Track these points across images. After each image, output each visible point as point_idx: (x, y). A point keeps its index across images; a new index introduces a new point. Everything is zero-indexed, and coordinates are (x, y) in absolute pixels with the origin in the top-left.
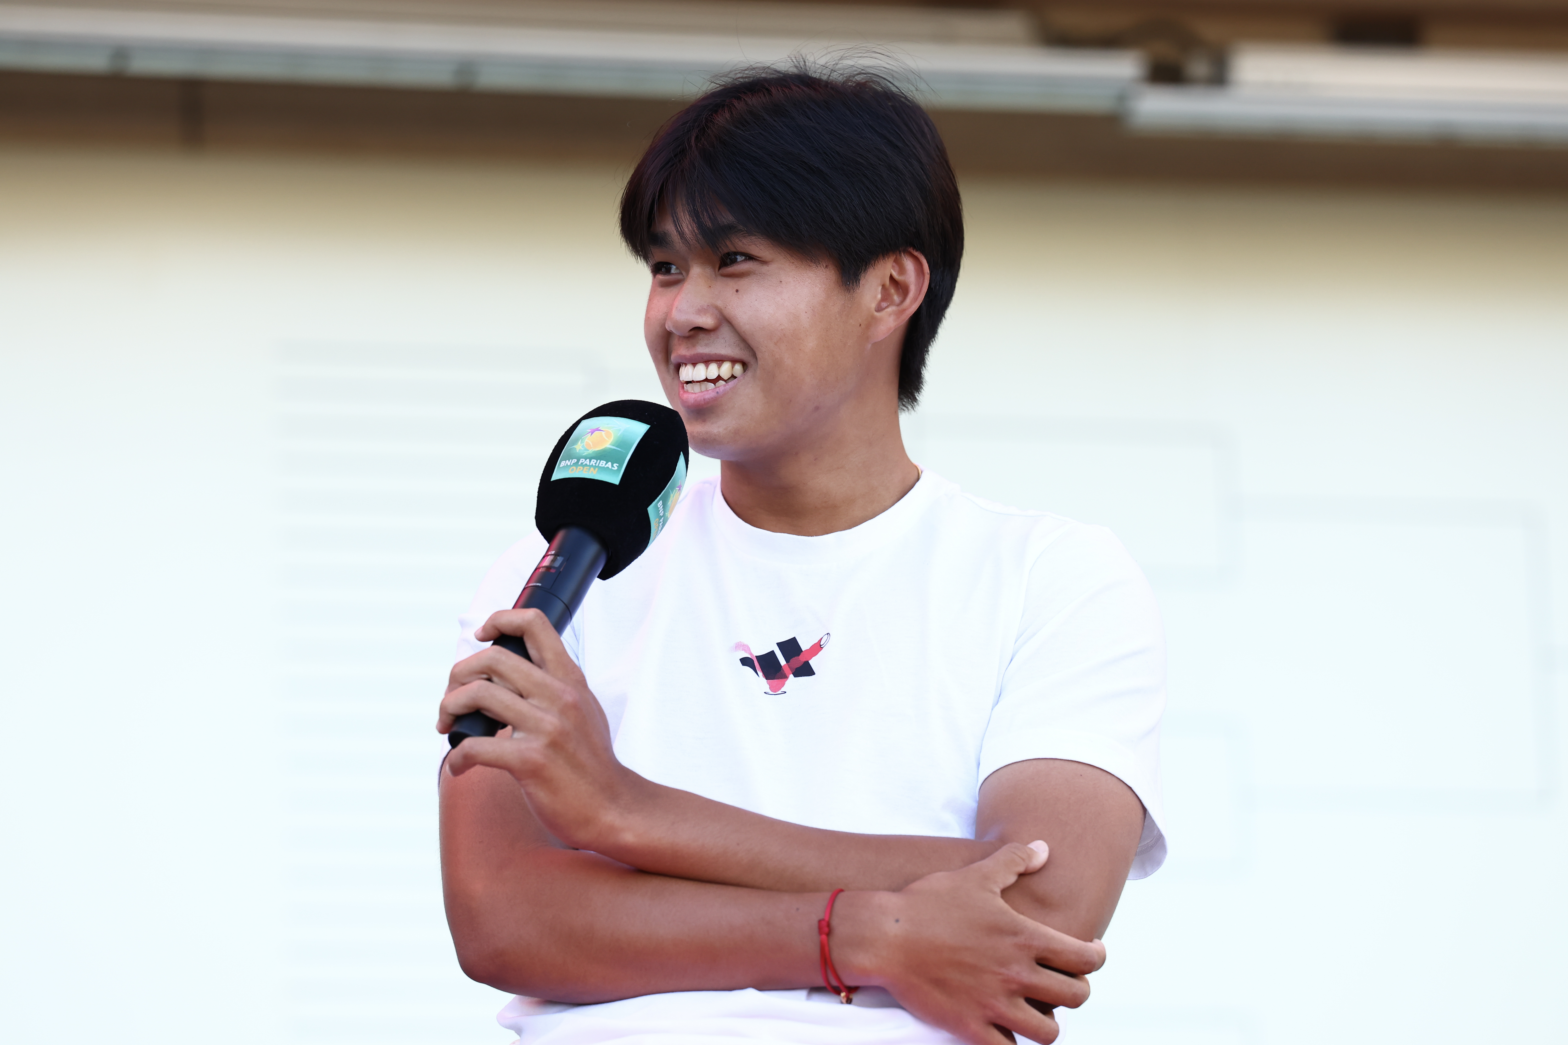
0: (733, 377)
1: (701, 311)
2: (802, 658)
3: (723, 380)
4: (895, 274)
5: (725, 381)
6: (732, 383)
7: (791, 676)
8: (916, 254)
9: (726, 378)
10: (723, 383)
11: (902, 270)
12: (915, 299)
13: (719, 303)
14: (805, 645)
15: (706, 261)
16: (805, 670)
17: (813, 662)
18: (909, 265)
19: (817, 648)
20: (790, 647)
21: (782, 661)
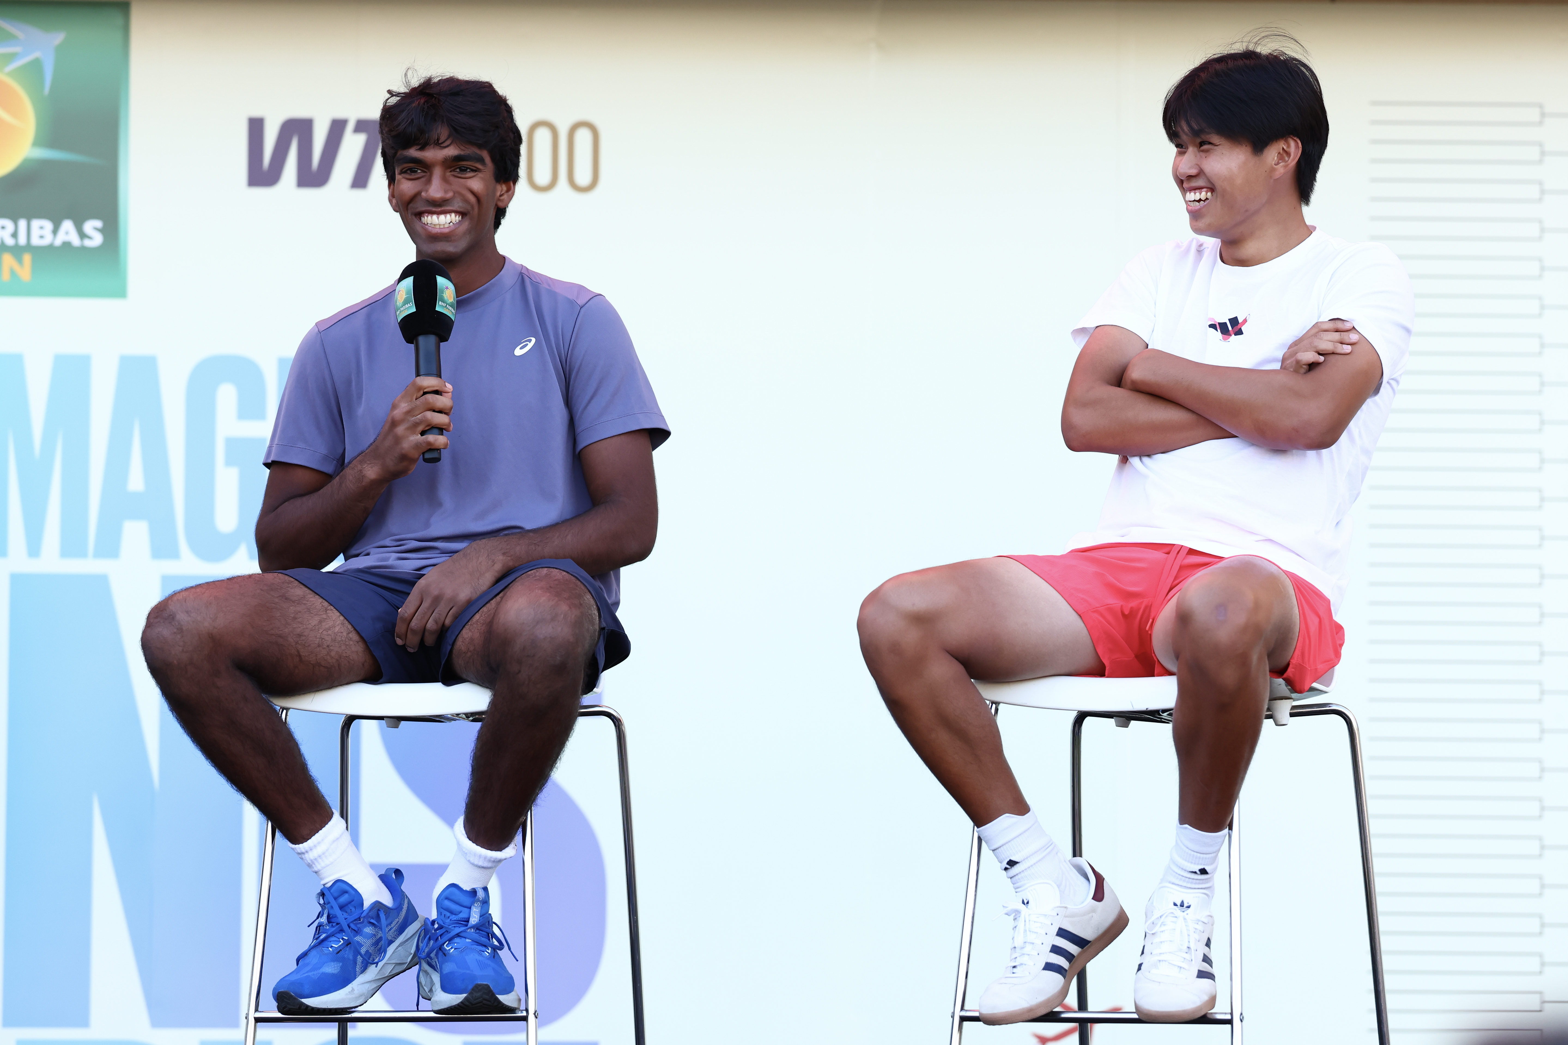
0: (1207, 199)
1: (1190, 168)
2: (1239, 327)
3: (1202, 201)
4: (1285, 147)
5: (1204, 201)
6: (1207, 201)
7: (1233, 335)
8: (1295, 138)
9: (1203, 200)
10: (1203, 202)
11: (1289, 146)
12: (1293, 159)
13: (1199, 163)
14: (1240, 321)
15: (1194, 145)
16: (1239, 332)
17: (1243, 328)
18: (1292, 144)
19: (1245, 321)
20: (1234, 321)
21: (1230, 328)
